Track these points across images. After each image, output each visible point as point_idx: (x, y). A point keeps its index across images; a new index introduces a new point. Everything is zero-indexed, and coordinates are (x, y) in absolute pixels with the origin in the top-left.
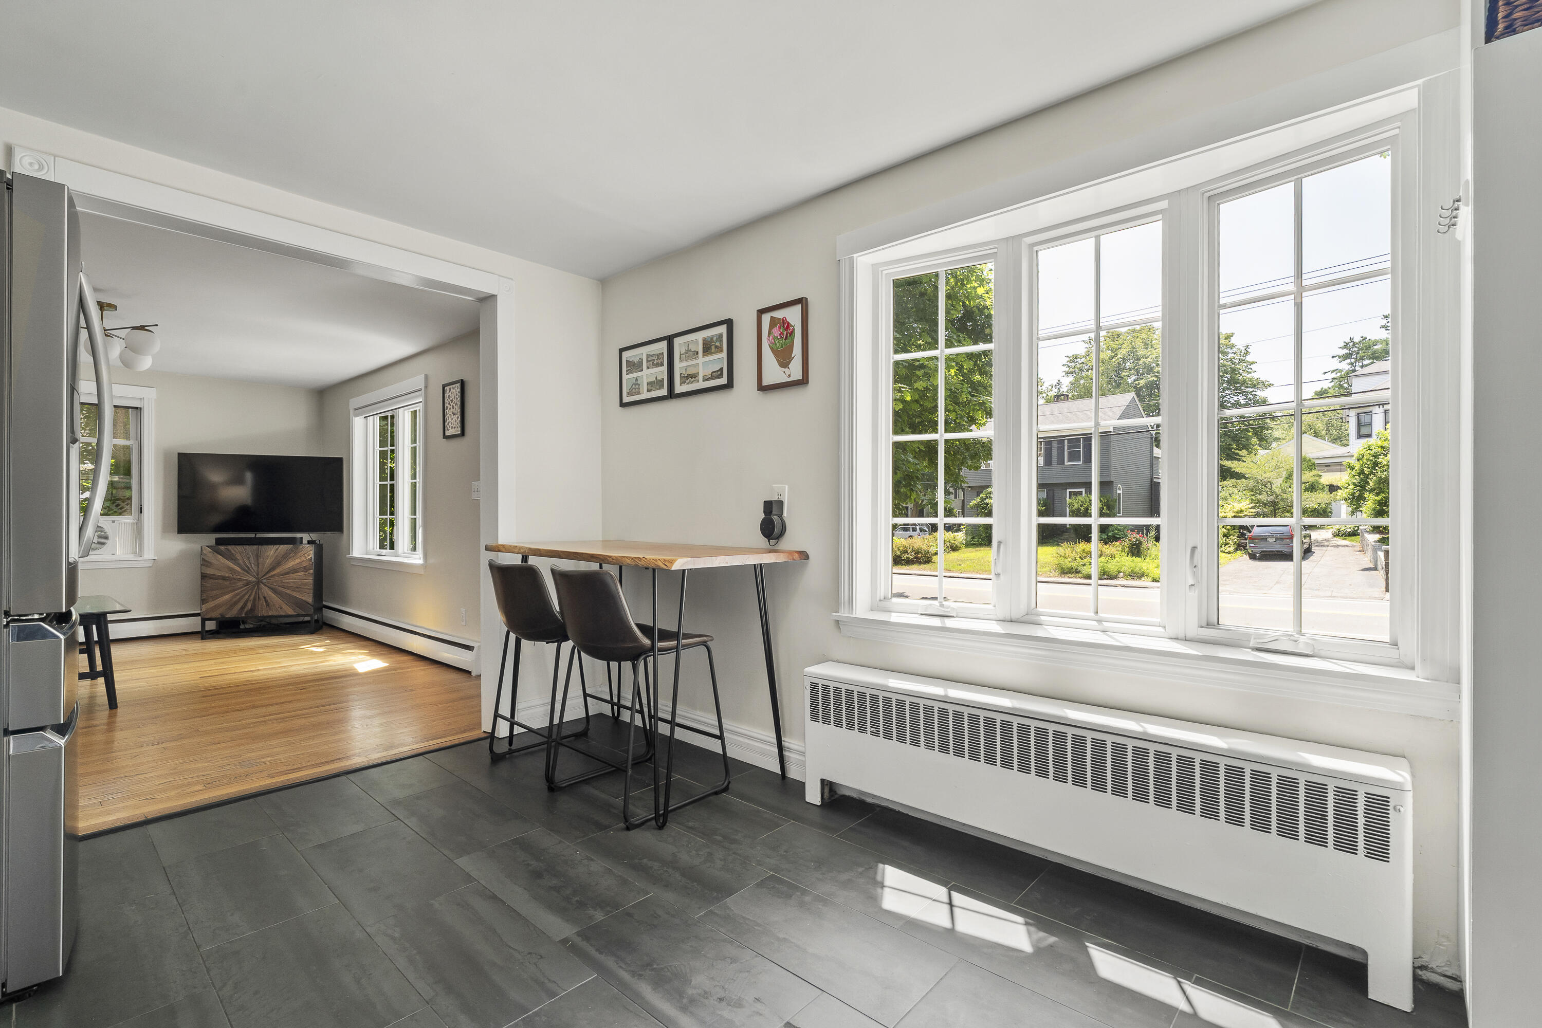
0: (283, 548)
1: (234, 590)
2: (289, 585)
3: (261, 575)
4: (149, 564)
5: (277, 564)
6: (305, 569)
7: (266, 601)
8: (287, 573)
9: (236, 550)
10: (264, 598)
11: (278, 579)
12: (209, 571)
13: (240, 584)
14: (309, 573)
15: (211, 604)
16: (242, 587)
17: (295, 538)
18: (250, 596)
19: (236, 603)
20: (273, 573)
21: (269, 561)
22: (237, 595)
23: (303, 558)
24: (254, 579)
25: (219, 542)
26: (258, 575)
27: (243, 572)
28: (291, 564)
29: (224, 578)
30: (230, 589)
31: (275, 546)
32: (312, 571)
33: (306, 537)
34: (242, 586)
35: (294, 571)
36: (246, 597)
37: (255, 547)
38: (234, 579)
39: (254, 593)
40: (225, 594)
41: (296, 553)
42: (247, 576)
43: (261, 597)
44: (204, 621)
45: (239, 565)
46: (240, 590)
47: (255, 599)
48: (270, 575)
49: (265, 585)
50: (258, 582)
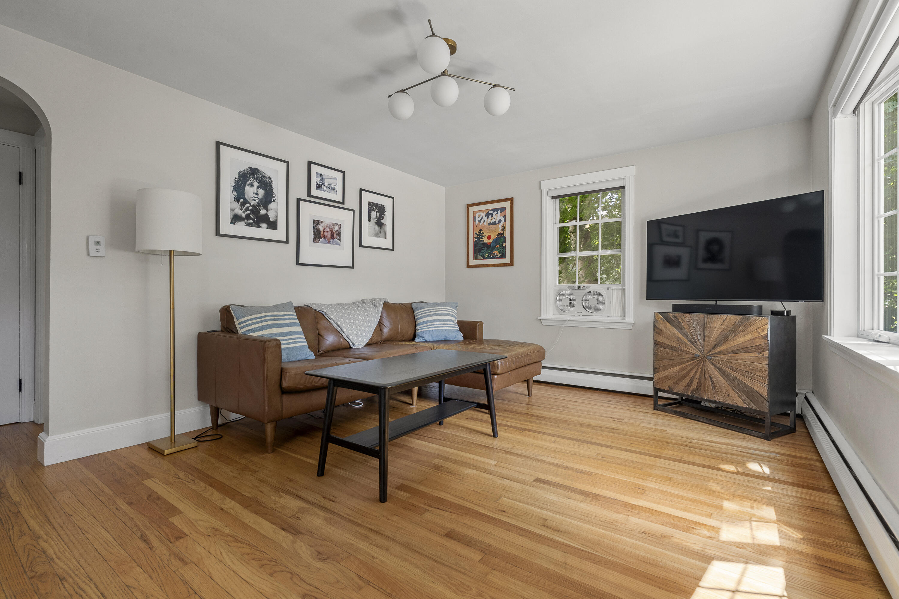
0: (731, 319)
1: (681, 363)
2: (738, 367)
3: (707, 349)
4: (629, 327)
5: (724, 339)
6: (759, 349)
7: (712, 382)
8: (735, 352)
9: (686, 318)
10: (711, 378)
11: (725, 357)
12: (661, 339)
13: (687, 357)
14: (763, 355)
15: (662, 374)
16: (688, 361)
17: (750, 307)
18: (696, 372)
19: (684, 377)
20: (719, 349)
21: (715, 334)
22: (683, 369)
23: (756, 335)
24: (700, 354)
25: (676, 309)
26: (704, 349)
27: (689, 343)
28: (741, 340)
29: (672, 348)
30: (678, 361)
31: (722, 316)
32: (767, 353)
33: (769, 305)
34: (688, 359)
35: (744, 349)
36: (693, 373)
37: (702, 315)
38: (682, 351)
39: (700, 370)
40: (673, 366)
41: (747, 328)
42: (692, 348)
43: (707, 376)
44: (656, 390)
45: (685, 335)
46: (686, 364)
47: (700, 377)
48: (717, 351)
49: (712, 363)
50: (703, 359)
